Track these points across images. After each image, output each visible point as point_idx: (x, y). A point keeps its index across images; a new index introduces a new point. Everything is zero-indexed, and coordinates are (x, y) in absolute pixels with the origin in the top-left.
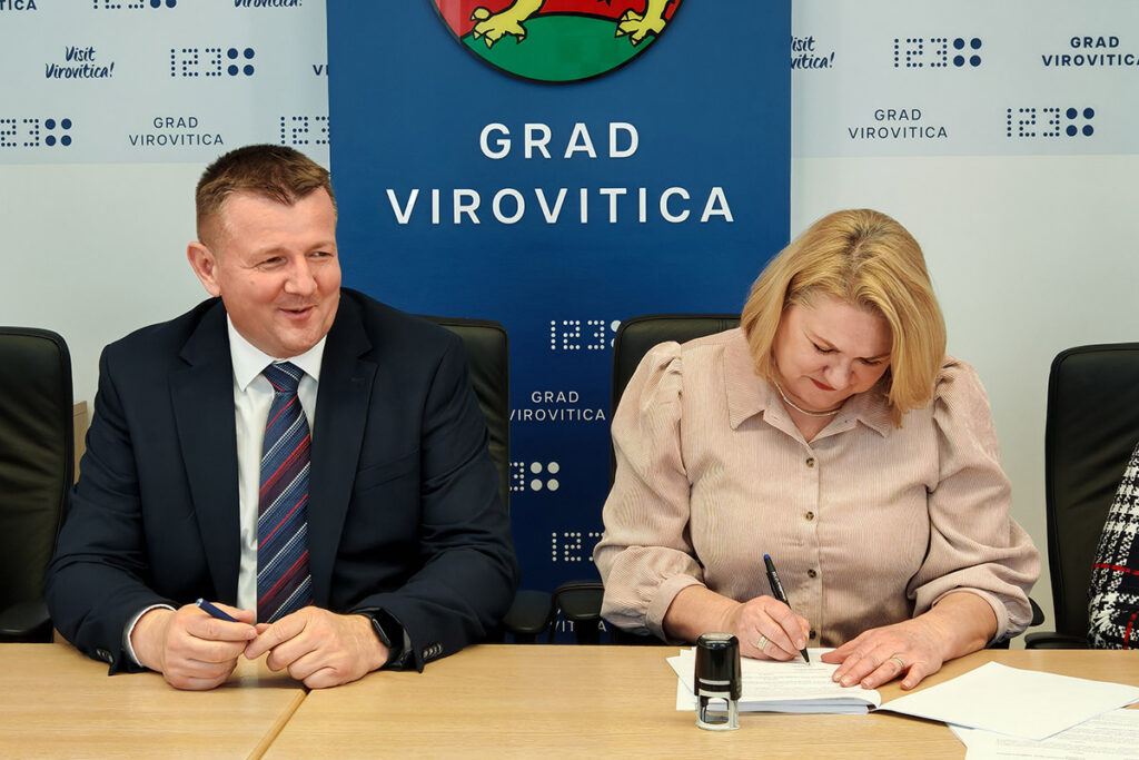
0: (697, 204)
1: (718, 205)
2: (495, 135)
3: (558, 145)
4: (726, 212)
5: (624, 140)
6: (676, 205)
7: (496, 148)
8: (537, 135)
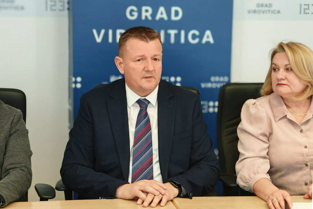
0: (201, 37)
1: (208, 37)
2: (132, 11)
3: (154, 15)
4: (211, 40)
5: (177, 13)
6: (194, 36)
7: (132, 15)
8: (147, 11)
